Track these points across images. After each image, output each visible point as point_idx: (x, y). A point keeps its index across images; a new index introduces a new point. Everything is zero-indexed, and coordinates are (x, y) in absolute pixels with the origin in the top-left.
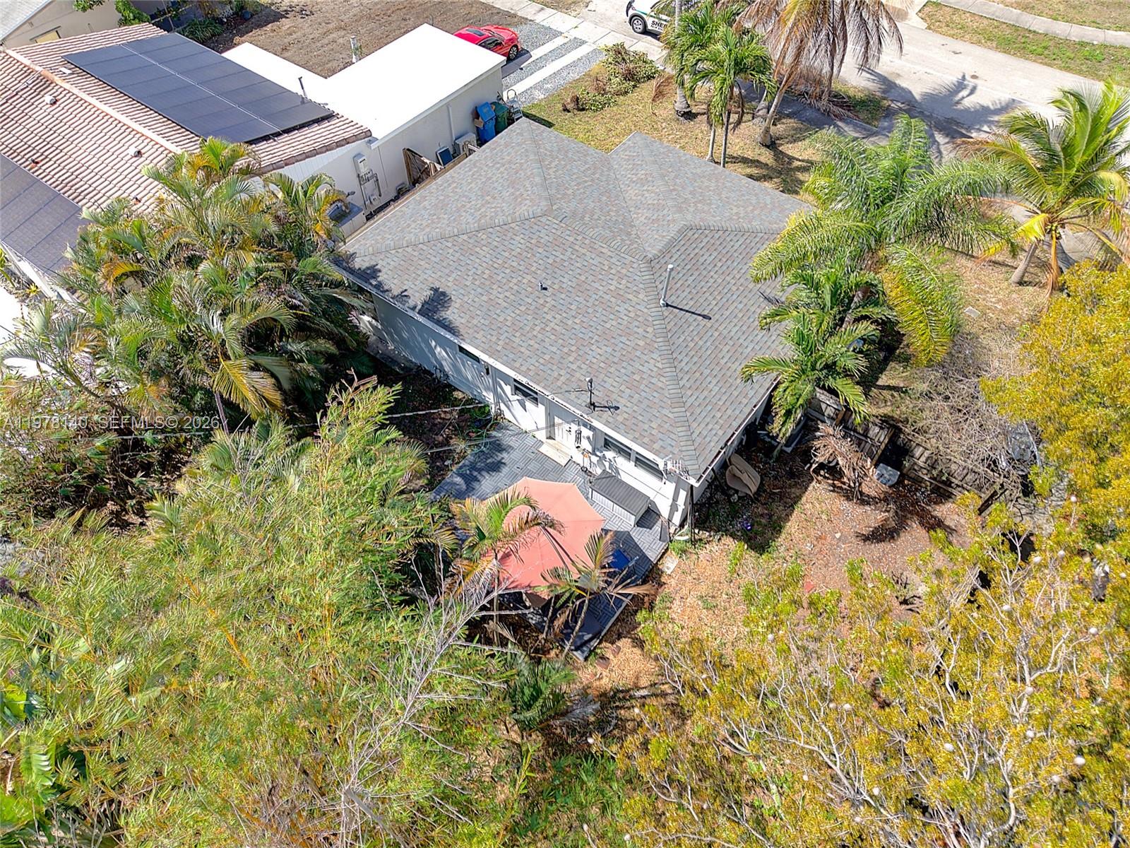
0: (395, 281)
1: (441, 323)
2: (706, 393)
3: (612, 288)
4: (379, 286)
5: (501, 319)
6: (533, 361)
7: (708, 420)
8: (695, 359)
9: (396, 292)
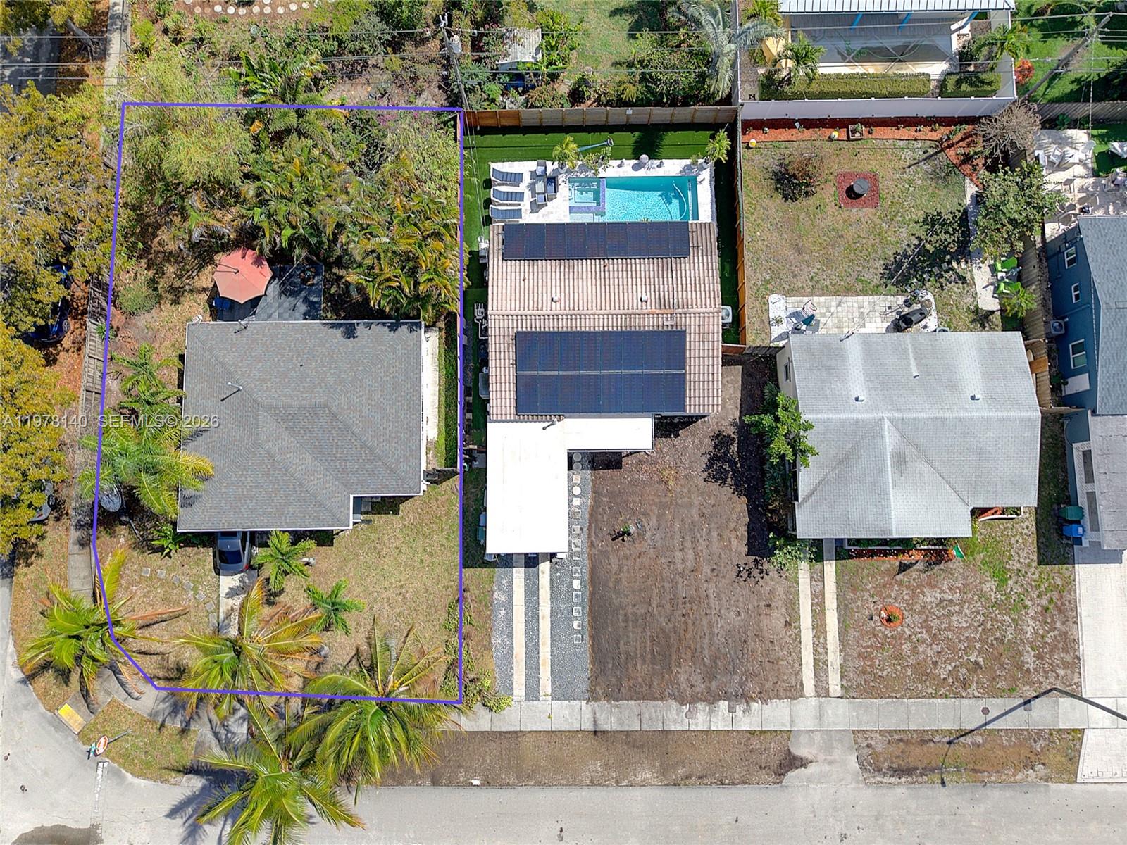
0: (377, 330)
2: (203, 363)
3: (269, 382)
5: (313, 341)
6: (284, 332)
7: (196, 352)
8: (216, 375)
9: (373, 326)
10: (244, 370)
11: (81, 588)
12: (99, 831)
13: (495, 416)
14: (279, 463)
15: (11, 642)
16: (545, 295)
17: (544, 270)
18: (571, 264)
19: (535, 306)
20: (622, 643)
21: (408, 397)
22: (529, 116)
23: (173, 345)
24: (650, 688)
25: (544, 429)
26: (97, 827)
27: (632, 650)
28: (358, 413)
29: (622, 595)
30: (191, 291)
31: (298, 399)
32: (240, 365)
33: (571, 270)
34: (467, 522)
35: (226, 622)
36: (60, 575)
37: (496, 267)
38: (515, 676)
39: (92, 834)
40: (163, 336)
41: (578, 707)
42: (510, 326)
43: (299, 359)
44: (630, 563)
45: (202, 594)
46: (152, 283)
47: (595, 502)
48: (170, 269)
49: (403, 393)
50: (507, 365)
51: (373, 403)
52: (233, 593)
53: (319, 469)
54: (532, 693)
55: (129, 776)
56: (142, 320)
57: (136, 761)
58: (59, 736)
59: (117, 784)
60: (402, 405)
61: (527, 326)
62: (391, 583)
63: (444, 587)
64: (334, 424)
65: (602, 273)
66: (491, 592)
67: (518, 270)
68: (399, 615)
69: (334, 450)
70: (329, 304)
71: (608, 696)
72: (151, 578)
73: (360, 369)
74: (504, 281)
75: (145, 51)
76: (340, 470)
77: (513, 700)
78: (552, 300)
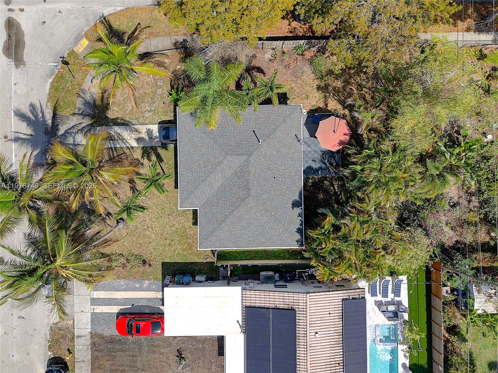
0: (297, 221)
1: (300, 198)
2: (277, 117)
3: (264, 160)
4: (301, 225)
5: (290, 183)
6: (296, 165)
7: (284, 113)
8: (269, 126)
9: (300, 218)
10: (272, 143)
11: (152, 45)
12: (22, 66)
13: (245, 293)
14: (215, 168)
15: (122, 8)
16: (320, 328)
17: (336, 326)
18: (340, 342)
19: (313, 322)
20: (121, 353)
21: (256, 240)
22: (437, 303)
23: (292, 88)
24: (98, 367)
25: (238, 321)
26: (24, 65)
27: (117, 359)
28: (245, 213)
29: (147, 354)
30: (325, 96)
31: (253, 179)
32: (275, 141)
33: (336, 343)
34: (188, 265)
35: (133, 129)
36: (159, 32)
37: (338, 295)
38: (103, 292)
39: (21, 62)
40: (298, 82)
41: (87, 327)
42: (300, 307)
43: (279, 176)
44: (165, 360)
45: (147, 115)
46: (330, 72)
47: (199, 340)
48: (339, 84)
49: (258, 237)
50: (275, 303)
51: (252, 221)
52: (149, 132)
53: (213, 190)
54: (95, 302)
55: (51, 80)
56: (307, 69)
57: (59, 83)
58: (72, 39)
59: (47, 74)
60: (251, 238)
61: (299, 317)
62: (154, 222)
63: (152, 253)
64: (239, 200)
65: (334, 363)
66: (148, 279)
67: (336, 309)
68: (137, 227)
69: (224, 199)
70: (317, 180)
71: (93, 344)
72: (157, 85)
73: (273, 212)
74: (329, 302)
75: (482, 57)
76: (212, 202)
77: (91, 291)
78: (316, 333)
